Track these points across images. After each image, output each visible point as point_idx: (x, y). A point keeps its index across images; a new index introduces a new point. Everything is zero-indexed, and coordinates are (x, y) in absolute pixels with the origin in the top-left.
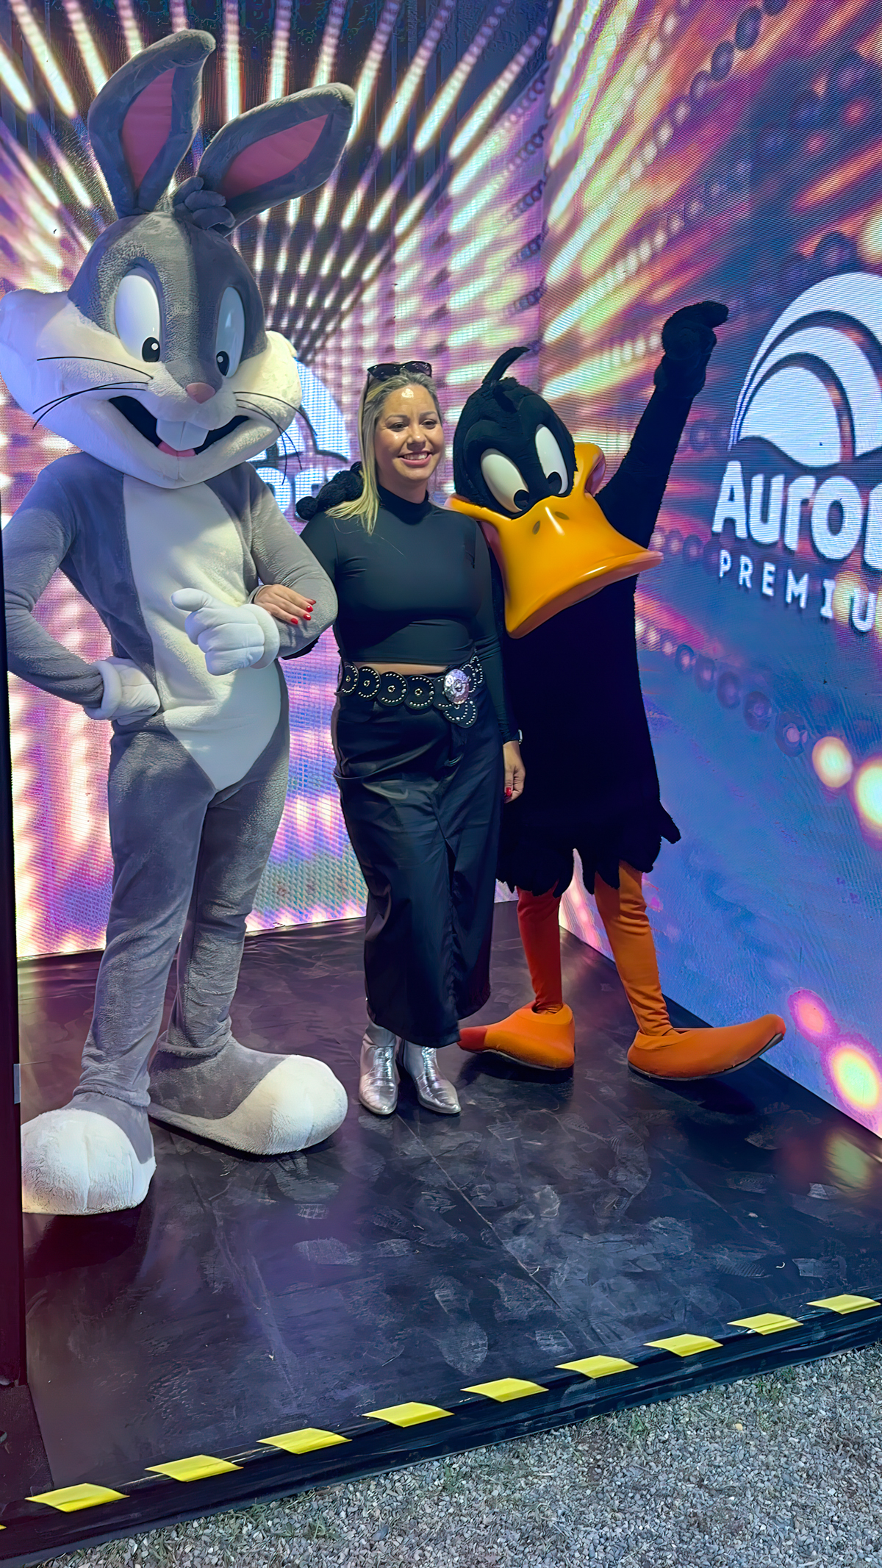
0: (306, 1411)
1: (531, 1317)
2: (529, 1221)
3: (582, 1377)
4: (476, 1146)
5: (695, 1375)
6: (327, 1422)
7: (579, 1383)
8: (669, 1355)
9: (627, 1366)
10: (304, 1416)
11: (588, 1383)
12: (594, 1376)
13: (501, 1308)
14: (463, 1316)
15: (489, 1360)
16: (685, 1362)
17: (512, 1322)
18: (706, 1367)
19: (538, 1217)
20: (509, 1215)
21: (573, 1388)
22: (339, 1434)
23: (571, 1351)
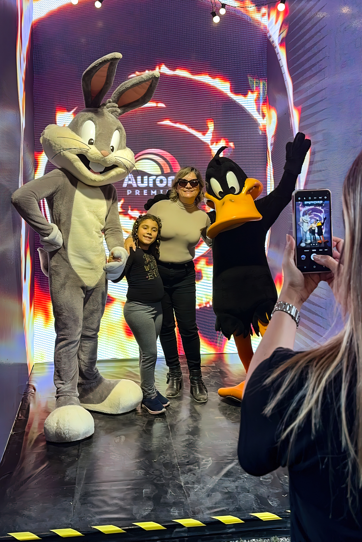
0: (72, 523)
1: (174, 503)
2: (195, 469)
3: (181, 526)
4: (192, 441)
5: (232, 533)
6: (78, 527)
7: (180, 528)
8: (219, 522)
9: (200, 524)
10: (70, 524)
11: (184, 529)
12: (187, 526)
13: (165, 498)
14: (149, 498)
15: (149, 514)
16: (227, 526)
17: (166, 503)
18: (237, 531)
19: (199, 468)
20: (188, 467)
21: (177, 530)
22: (80, 532)
23: (182, 516)
